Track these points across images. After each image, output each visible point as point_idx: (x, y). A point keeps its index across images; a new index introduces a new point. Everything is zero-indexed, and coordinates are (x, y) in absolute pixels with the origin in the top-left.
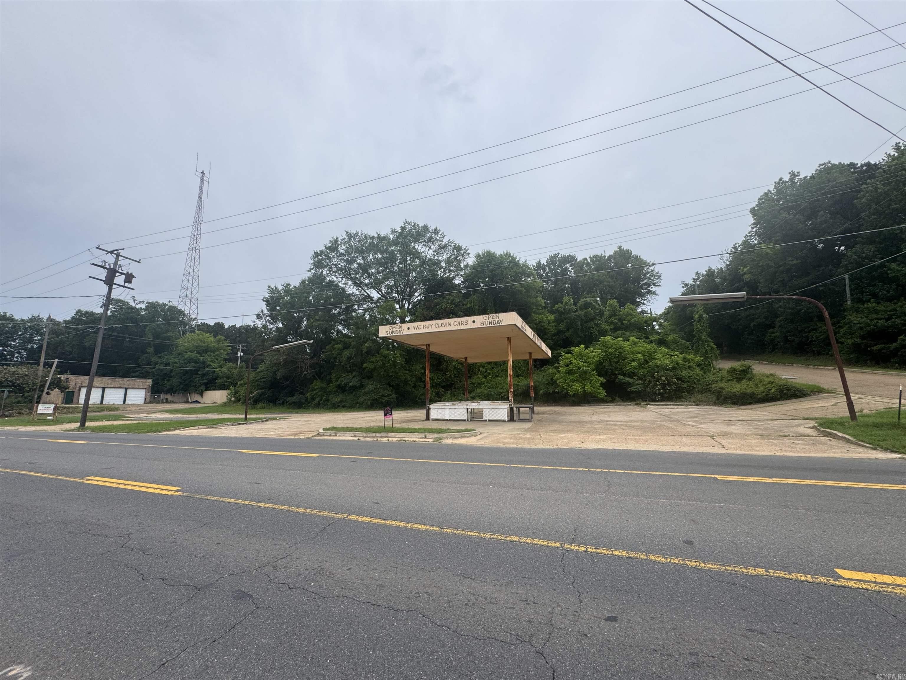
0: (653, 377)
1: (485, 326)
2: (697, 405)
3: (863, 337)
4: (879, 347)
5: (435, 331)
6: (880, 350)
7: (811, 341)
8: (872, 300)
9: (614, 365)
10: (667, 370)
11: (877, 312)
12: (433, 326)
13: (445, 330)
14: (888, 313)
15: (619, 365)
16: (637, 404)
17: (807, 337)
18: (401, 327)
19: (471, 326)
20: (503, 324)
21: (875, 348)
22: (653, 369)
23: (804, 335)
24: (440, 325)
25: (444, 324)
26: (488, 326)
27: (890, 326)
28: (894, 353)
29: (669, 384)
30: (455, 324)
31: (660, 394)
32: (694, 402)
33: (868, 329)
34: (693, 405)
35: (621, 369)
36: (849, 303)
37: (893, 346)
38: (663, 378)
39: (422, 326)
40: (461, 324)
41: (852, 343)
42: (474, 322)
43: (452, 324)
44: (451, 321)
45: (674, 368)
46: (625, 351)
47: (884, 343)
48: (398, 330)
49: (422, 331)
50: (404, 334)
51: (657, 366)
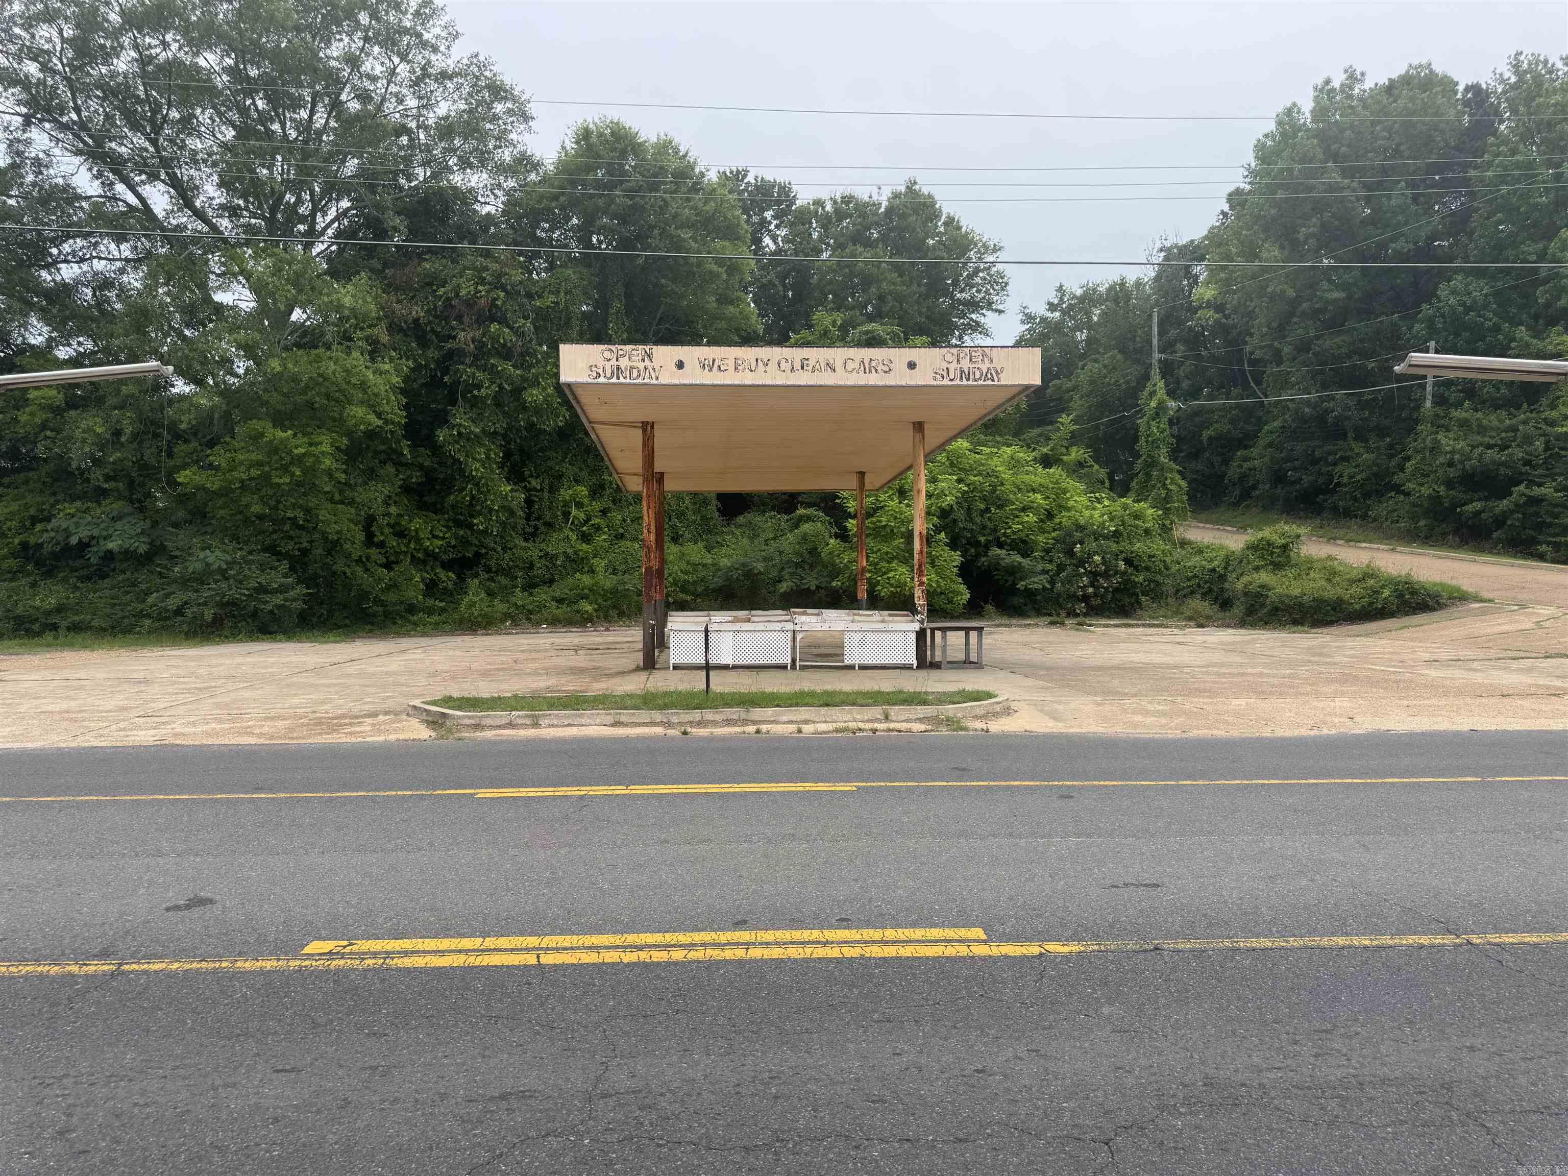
0: (1070, 553)
1: (946, 382)
2: (1202, 626)
3: (1449, 484)
4: (1478, 505)
5: (779, 382)
6: (1478, 513)
7: (1338, 484)
8: (1467, 404)
9: (978, 520)
10: (1106, 538)
11: (1482, 430)
12: (773, 366)
13: (811, 382)
14: (1503, 435)
15: (989, 519)
16: (1053, 623)
17: (1330, 475)
18: (650, 356)
19: (900, 377)
20: (1003, 382)
21: (1470, 508)
22: (1070, 535)
23: (1324, 470)
24: (797, 366)
25: (812, 362)
26: (957, 382)
27: (1503, 464)
28: (1500, 522)
29: (1106, 575)
30: (850, 365)
31: (1085, 598)
32: (1190, 619)
33: (1468, 465)
34: (1190, 627)
35: (995, 530)
36: (1428, 404)
37: (1504, 504)
38: (1096, 558)
39: (731, 363)
40: (867, 368)
41: (1429, 495)
42: (912, 366)
43: (839, 366)
44: (837, 354)
45: (1117, 535)
46: (1002, 484)
47: (1486, 499)
48: (641, 366)
49: (730, 378)
50: (663, 380)
51: (1080, 528)
